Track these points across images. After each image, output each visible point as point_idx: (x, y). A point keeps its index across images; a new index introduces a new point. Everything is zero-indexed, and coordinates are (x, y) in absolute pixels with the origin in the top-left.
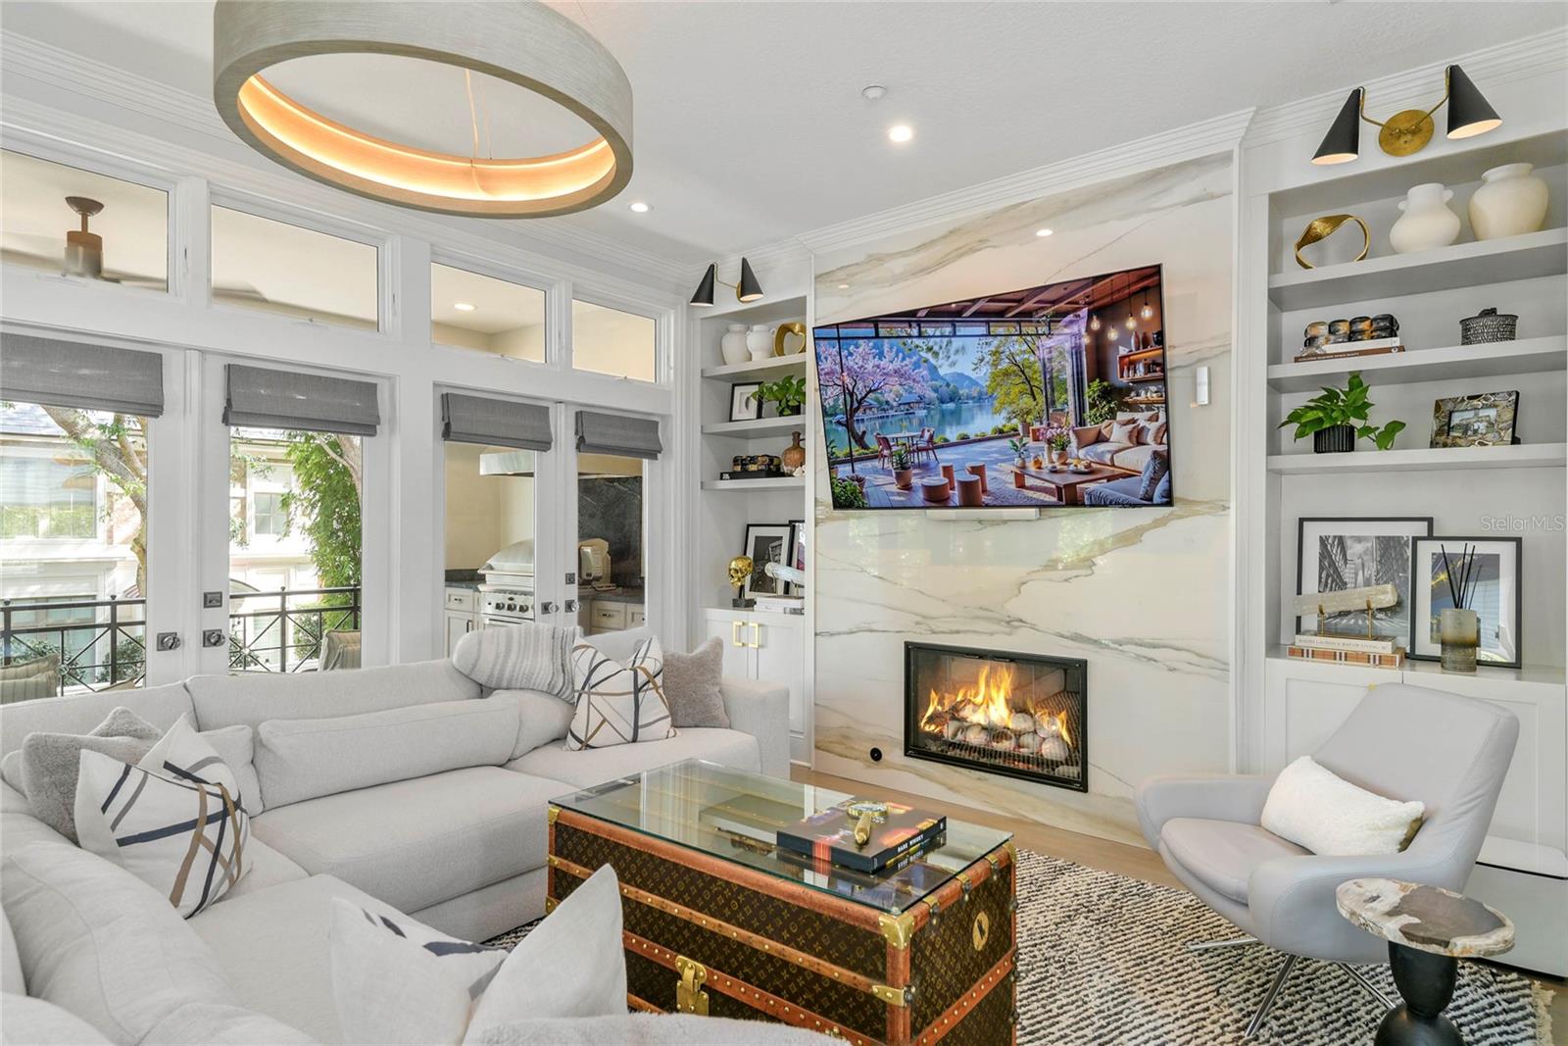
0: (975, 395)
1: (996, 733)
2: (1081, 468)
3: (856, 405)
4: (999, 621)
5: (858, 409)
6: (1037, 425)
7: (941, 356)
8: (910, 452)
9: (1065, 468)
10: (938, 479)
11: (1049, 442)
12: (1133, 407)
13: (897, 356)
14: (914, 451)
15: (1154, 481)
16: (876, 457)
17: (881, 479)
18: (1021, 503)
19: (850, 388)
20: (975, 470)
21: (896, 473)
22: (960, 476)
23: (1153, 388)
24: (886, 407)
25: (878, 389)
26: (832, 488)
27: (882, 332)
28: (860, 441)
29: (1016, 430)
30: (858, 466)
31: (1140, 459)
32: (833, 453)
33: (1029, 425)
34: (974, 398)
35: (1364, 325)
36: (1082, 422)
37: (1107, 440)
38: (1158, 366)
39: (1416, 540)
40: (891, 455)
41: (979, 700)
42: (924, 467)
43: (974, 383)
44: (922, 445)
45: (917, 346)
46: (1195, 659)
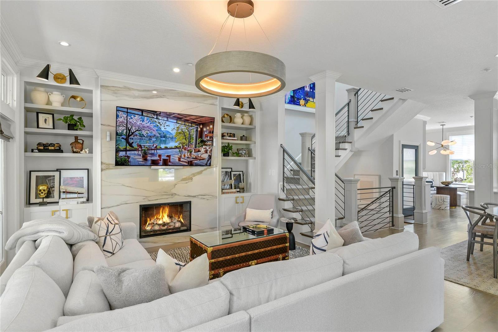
0: (171, 137)
1: (164, 224)
2: (194, 157)
3: (131, 134)
4: (169, 195)
5: (131, 135)
6: (186, 147)
7: (162, 125)
8: (148, 150)
9: (191, 157)
10: (156, 158)
11: (188, 151)
12: (206, 145)
13: (149, 122)
14: (150, 150)
15: (208, 161)
16: (136, 150)
17: (137, 157)
18: (179, 165)
19: (130, 128)
20: (168, 156)
21: (143, 155)
22: (163, 158)
23: (210, 142)
24: (142, 136)
25: (140, 130)
26: (116, 159)
27: (144, 114)
28: (131, 145)
29: (180, 147)
30: (128, 153)
31: (206, 156)
32: (118, 148)
33: (184, 146)
34: (170, 138)
35: (232, 135)
36: (196, 147)
37: (200, 152)
38: (212, 137)
39: (231, 172)
40: (142, 150)
41: (160, 217)
42: (153, 155)
43: (171, 134)
44: (153, 148)
45: (155, 121)
46: (211, 197)
